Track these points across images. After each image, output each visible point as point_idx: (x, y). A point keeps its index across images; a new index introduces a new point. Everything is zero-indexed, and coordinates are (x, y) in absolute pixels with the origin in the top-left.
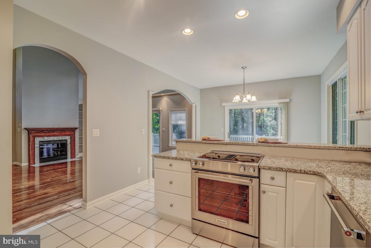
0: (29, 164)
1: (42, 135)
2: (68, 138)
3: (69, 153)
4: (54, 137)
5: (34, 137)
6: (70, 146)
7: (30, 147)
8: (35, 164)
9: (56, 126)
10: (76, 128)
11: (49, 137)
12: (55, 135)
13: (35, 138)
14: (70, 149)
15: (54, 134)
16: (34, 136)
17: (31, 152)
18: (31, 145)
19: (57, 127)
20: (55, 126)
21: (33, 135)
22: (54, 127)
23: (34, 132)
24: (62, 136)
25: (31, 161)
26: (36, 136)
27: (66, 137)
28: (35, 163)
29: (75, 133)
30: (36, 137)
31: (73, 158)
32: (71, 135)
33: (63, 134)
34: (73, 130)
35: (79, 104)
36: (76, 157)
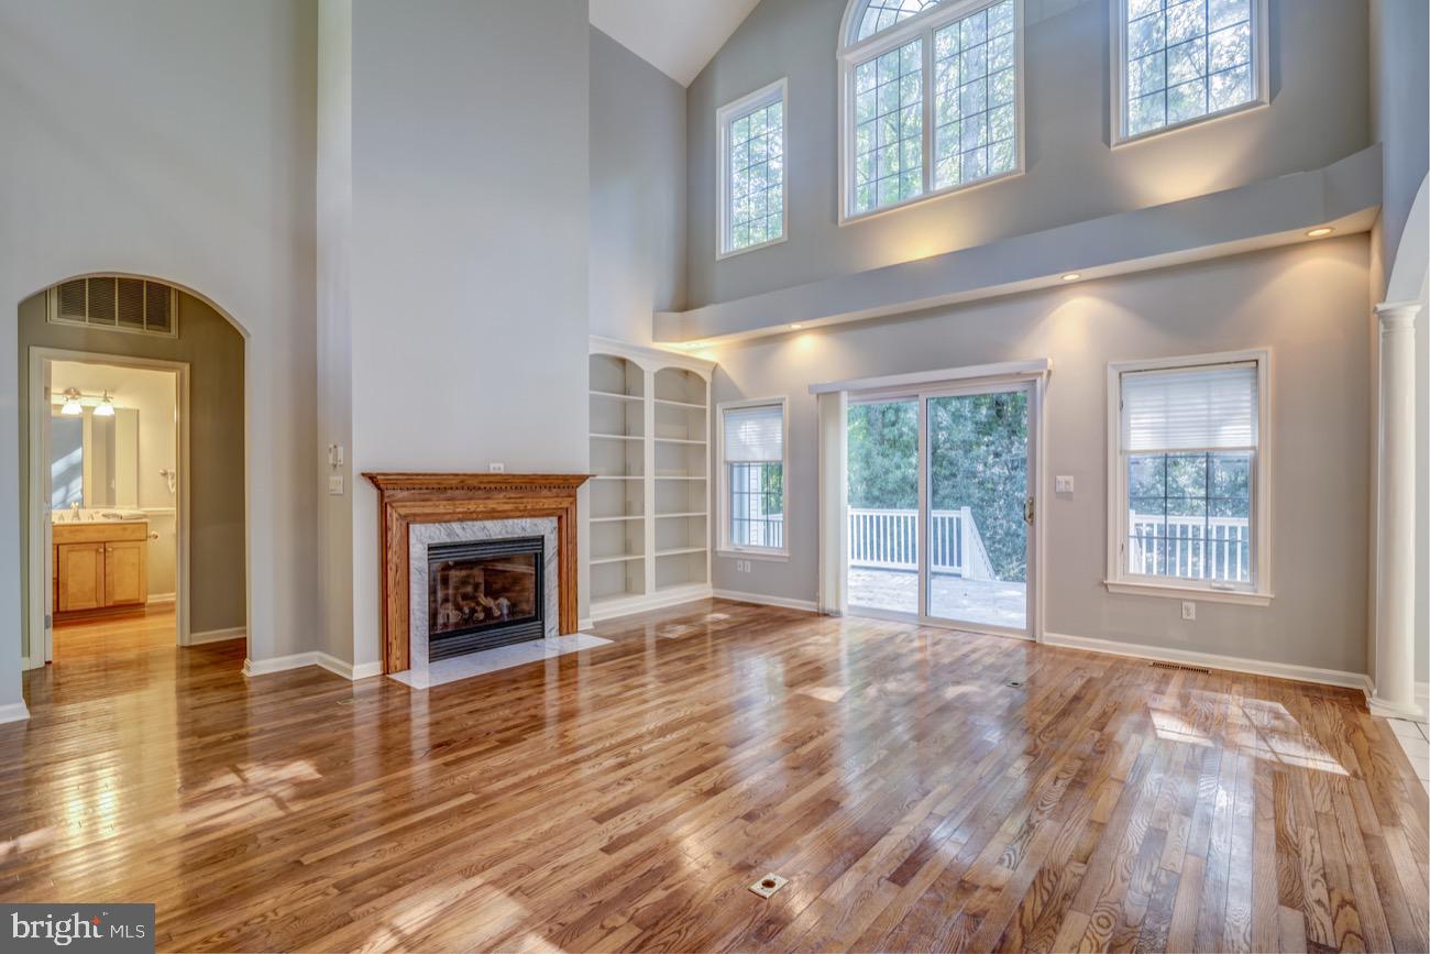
0: (387, 670)
1: (441, 510)
2: (546, 527)
3: (551, 604)
4: (489, 524)
5: (408, 521)
6: (557, 571)
7: (391, 574)
8: (409, 668)
9: (497, 465)
10: (583, 478)
11: (470, 523)
12: (494, 510)
13: (411, 526)
14: (557, 583)
15: (491, 504)
16: (406, 516)
17: (392, 607)
18: (394, 568)
19: (502, 471)
20: (492, 466)
21: (403, 511)
22: (492, 471)
23: (405, 493)
24: (522, 517)
25: (396, 652)
26: (415, 515)
27: (538, 521)
28: (412, 665)
29: (574, 502)
30: (415, 522)
31: (568, 633)
32: (559, 513)
33: (529, 507)
34: (567, 485)
35: (592, 351)
36: (584, 623)
